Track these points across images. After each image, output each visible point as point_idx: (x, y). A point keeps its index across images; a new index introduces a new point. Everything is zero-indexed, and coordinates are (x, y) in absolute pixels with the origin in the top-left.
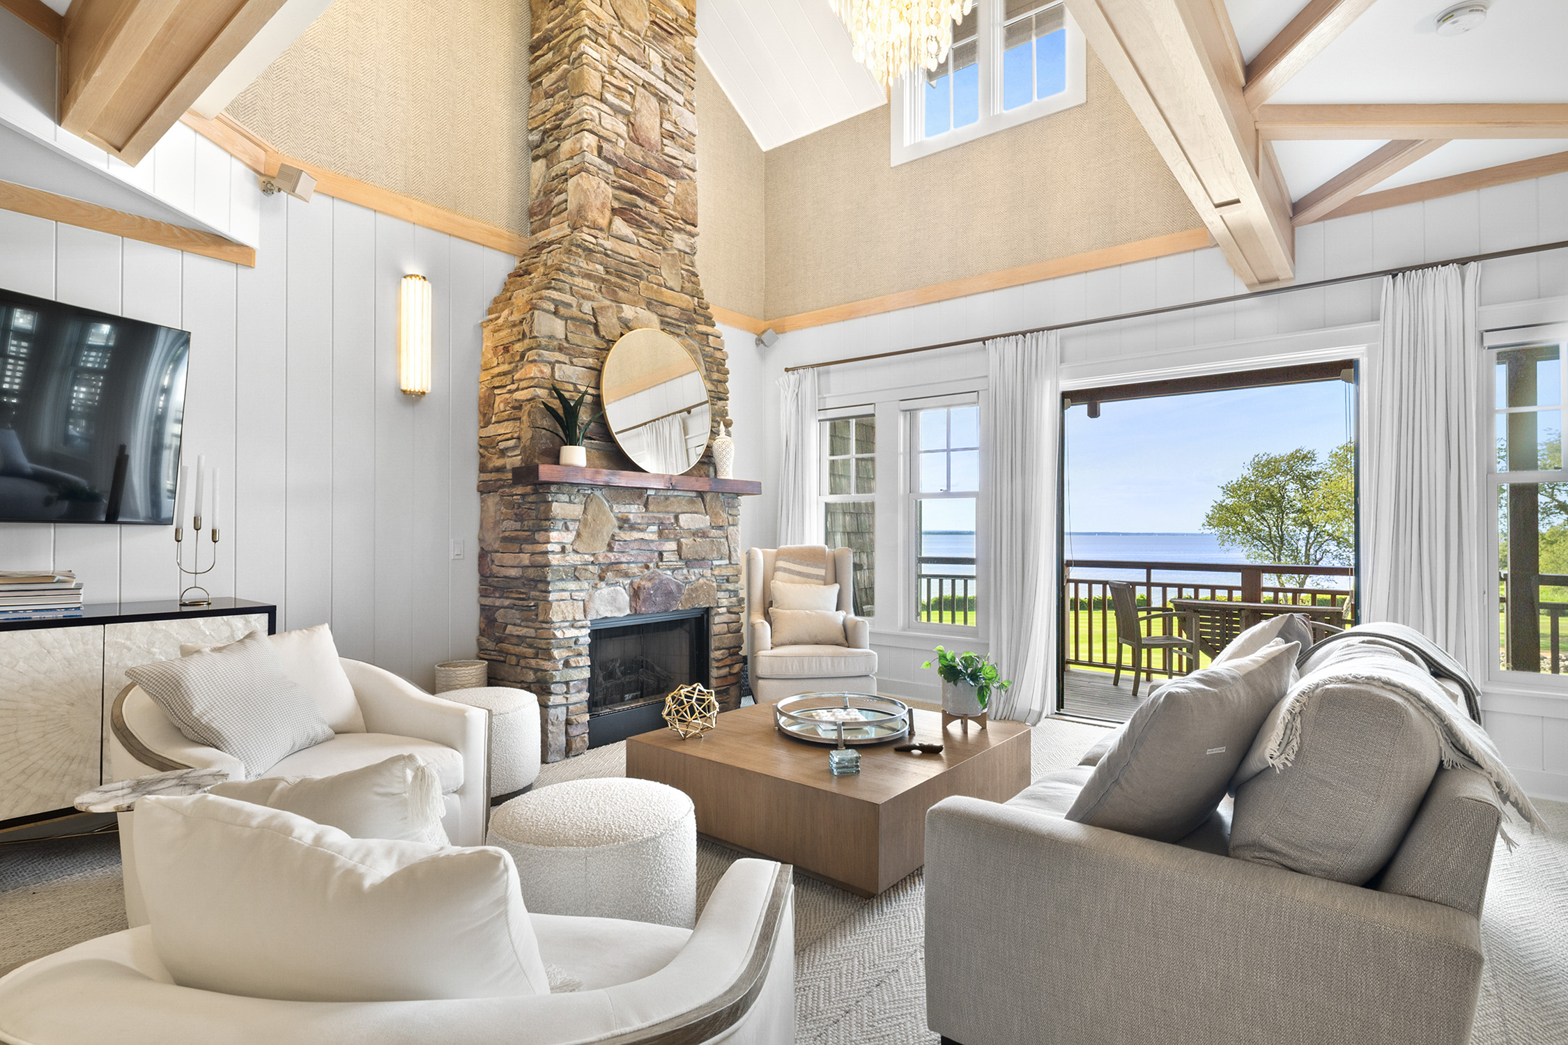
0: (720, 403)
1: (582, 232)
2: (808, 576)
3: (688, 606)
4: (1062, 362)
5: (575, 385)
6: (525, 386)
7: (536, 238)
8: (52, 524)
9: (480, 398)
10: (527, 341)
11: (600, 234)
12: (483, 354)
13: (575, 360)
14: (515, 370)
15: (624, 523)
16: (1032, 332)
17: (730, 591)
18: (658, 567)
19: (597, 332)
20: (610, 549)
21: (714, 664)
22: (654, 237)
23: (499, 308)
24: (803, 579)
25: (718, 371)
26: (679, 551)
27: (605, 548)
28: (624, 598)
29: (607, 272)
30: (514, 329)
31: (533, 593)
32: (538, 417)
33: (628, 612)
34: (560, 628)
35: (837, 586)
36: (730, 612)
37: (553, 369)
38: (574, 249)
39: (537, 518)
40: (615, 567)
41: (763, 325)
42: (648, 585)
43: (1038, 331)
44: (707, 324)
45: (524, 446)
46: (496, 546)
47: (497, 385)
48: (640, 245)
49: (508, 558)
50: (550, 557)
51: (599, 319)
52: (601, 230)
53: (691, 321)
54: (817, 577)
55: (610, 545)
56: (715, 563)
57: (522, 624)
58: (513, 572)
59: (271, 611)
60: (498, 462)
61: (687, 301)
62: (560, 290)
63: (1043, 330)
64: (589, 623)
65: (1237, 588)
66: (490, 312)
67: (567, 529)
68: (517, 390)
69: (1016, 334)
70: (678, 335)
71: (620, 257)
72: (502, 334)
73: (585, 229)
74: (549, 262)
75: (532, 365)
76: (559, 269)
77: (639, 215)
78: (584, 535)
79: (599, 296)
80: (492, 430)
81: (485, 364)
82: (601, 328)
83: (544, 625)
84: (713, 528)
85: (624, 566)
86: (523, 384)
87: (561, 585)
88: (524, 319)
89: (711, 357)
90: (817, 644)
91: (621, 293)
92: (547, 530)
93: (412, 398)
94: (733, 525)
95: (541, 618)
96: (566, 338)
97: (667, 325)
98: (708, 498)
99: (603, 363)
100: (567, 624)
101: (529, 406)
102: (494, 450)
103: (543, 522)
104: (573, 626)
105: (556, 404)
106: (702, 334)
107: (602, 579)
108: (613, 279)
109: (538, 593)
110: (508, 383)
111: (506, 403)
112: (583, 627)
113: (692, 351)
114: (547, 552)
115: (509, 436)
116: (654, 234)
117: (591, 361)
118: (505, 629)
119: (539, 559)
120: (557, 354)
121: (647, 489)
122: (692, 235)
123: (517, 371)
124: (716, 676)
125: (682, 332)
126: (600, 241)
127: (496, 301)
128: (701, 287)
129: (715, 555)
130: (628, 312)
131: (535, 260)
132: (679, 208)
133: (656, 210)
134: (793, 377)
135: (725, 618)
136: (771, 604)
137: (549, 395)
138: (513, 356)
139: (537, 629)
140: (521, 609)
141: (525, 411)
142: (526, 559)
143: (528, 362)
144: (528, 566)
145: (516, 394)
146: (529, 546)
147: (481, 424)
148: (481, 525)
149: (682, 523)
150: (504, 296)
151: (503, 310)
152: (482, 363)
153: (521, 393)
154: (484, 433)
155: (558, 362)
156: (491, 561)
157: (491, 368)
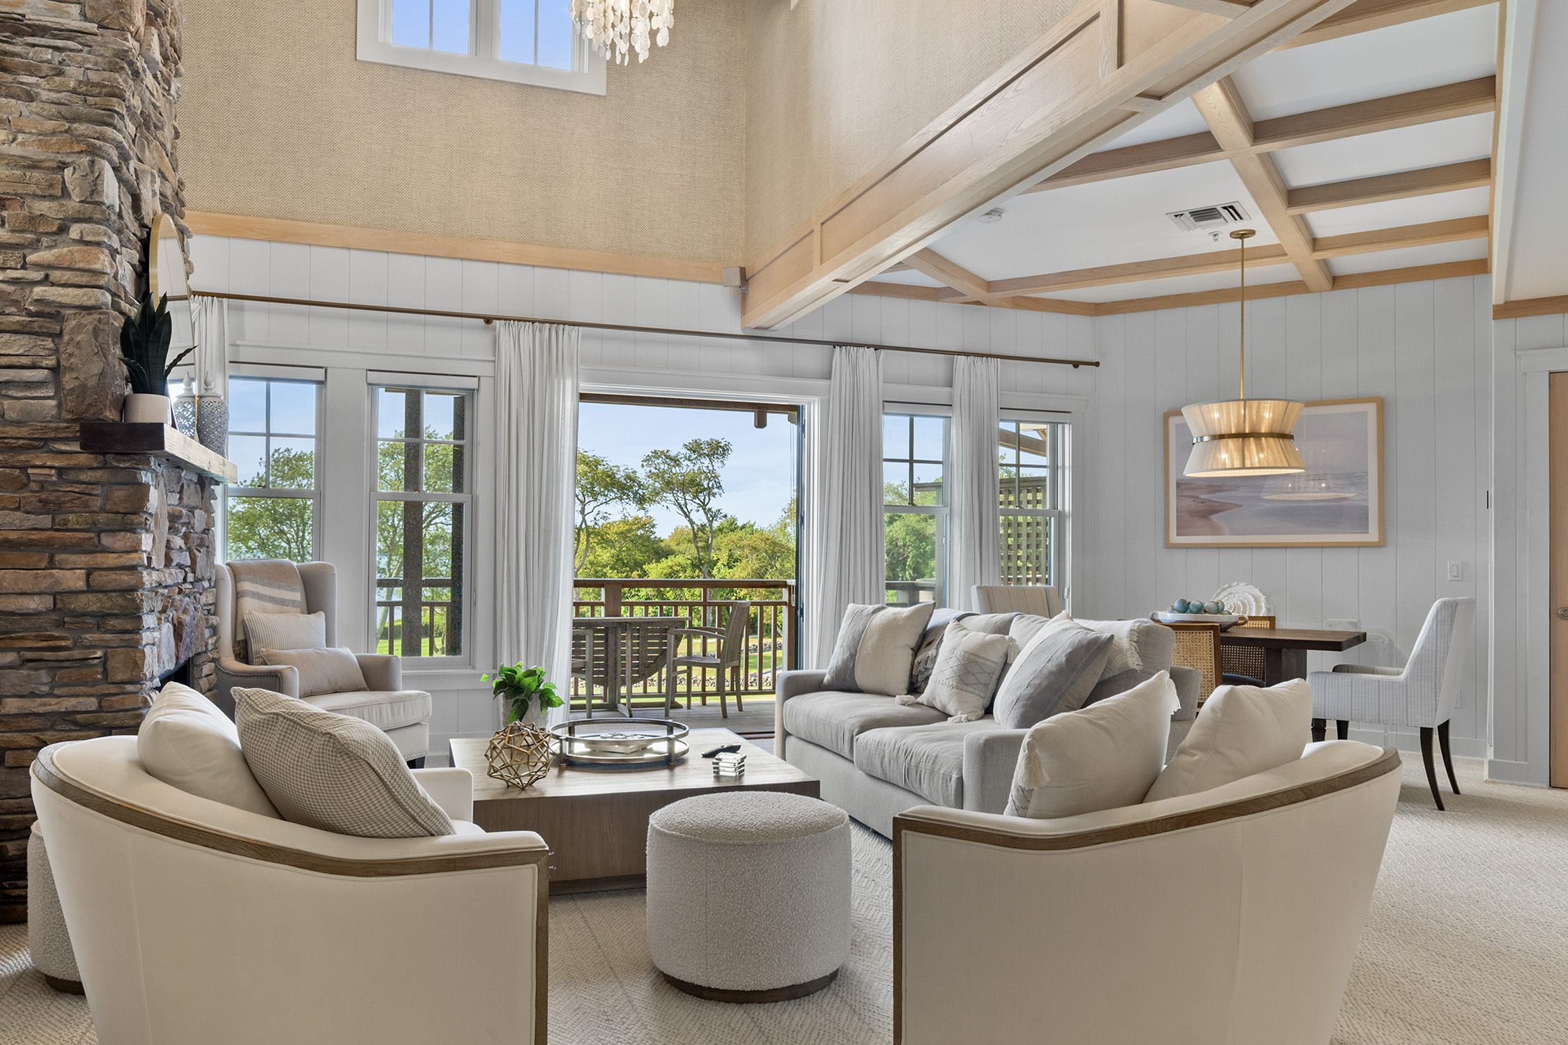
2: (282, 601)
3: (194, 651)
6: (75, 281)
10: (69, 203)
13: (121, 249)
14: (35, 245)
17: (211, 626)
18: (183, 591)
19: (138, 208)
20: (167, 560)
26: (192, 567)
28: (172, 641)
31: (90, 637)
32: (110, 341)
33: (174, 663)
35: (320, 613)
37: (114, 260)
39: (103, 510)
40: (169, 591)
42: (186, 618)
45: (83, 387)
54: (293, 603)
55: (167, 555)
57: (56, 692)
58: (32, 604)
61: (172, 176)
64: (158, 682)
68: (46, 281)
75: (84, 249)
82: (143, 205)
83: (130, 688)
86: (55, 275)
92: (132, 529)
95: (120, 677)
96: (120, 214)
98: (205, 488)
100: (151, 683)
101: (90, 320)
104: (153, 686)
109: (108, 636)
110: (13, 264)
112: (156, 687)
114: (132, 568)
115: (25, 361)
117: (138, 256)
119: (125, 579)
120: (114, 235)
123: (37, 249)
129: (207, 573)
130: (156, 183)
137: (115, 306)
138: (34, 220)
139: (101, 697)
140: (55, 666)
141: (80, 327)
142: (73, 579)
143: (81, 241)
144: (82, 592)
145: (38, 291)
146: (74, 558)
149: (195, 523)
153: (59, 290)
155: (117, 250)
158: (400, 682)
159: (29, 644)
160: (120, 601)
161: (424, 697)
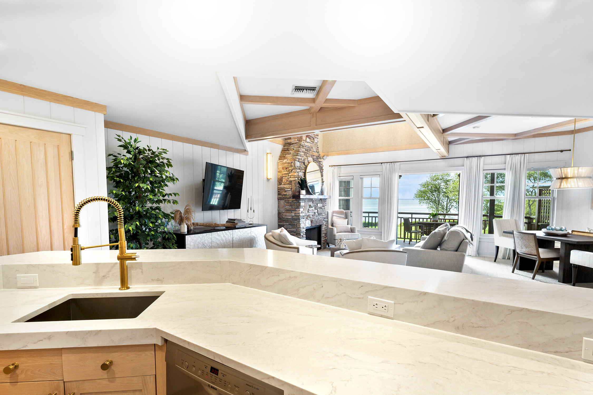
0: (322, 177)
2: (341, 217)
3: (319, 224)
5: (301, 176)
7: (287, 141)
9: (278, 179)
10: (293, 167)
11: (304, 142)
12: (278, 169)
13: (301, 171)
14: (289, 173)
15: (310, 206)
17: (325, 221)
18: (314, 216)
19: (304, 164)
20: (308, 212)
21: (323, 237)
23: (282, 159)
24: (339, 218)
25: (322, 170)
26: (318, 212)
28: (310, 223)
29: (305, 150)
30: (289, 164)
31: (295, 222)
32: (297, 184)
33: (310, 226)
35: (347, 219)
37: (298, 173)
38: (301, 146)
39: (296, 206)
40: (309, 216)
41: (323, 154)
42: (314, 220)
43: (394, 162)
44: (320, 159)
45: (293, 190)
46: (284, 212)
47: (284, 176)
48: (310, 143)
49: (288, 214)
51: (305, 161)
52: (304, 141)
53: (318, 159)
54: (342, 217)
55: (308, 211)
57: (292, 228)
58: (290, 217)
59: (267, 226)
60: (285, 193)
61: (317, 154)
62: (299, 156)
63: (396, 162)
66: (280, 159)
67: (302, 208)
68: (290, 178)
69: (390, 162)
70: (316, 162)
71: (307, 147)
72: (286, 165)
73: (302, 141)
74: (295, 149)
75: (294, 173)
76: (299, 151)
78: (305, 209)
79: (304, 156)
80: (282, 186)
81: (280, 171)
82: (305, 163)
83: (299, 228)
84: (322, 206)
87: (302, 220)
88: (292, 162)
89: (321, 167)
90: (345, 232)
91: (307, 155)
92: (299, 208)
93: (268, 180)
94: (326, 206)
95: (298, 227)
96: (300, 167)
97: (314, 161)
98: (322, 200)
102: (283, 191)
103: (299, 206)
104: (303, 229)
105: (300, 181)
106: (319, 161)
107: (307, 218)
108: (306, 152)
109: (297, 222)
110: (287, 176)
112: (305, 229)
113: (318, 166)
114: (299, 213)
115: (288, 188)
117: (304, 171)
119: (298, 214)
120: (299, 170)
121: (313, 198)
122: (318, 138)
124: (323, 240)
126: (305, 144)
127: (280, 157)
128: (319, 150)
129: (323, 213)
130: (309, 159)
131: (289, 147)
134: (333, 168)
135: (324, 226)
136: (333, 224)
137: (298, 179)
138: (289, 170)
139: (296, 229)
141: (293, 183)
142: (293, 214)
143: (294, 172)
144: (294, 216)
145: (290, 179)
146: (293, 212)
147: (279, 184)
148: (279, 207)
149: (318, 206)
150: (283, 156)
151: (284, 159)
152: (278, 171)
153: (292, 178)
154: (279, 186)
155: (299, 172)
156: (282, 215)
157: (281, 172)
158: (357, 232)
159: (290, 222)
160: (298, 217)
161: (358, 234)
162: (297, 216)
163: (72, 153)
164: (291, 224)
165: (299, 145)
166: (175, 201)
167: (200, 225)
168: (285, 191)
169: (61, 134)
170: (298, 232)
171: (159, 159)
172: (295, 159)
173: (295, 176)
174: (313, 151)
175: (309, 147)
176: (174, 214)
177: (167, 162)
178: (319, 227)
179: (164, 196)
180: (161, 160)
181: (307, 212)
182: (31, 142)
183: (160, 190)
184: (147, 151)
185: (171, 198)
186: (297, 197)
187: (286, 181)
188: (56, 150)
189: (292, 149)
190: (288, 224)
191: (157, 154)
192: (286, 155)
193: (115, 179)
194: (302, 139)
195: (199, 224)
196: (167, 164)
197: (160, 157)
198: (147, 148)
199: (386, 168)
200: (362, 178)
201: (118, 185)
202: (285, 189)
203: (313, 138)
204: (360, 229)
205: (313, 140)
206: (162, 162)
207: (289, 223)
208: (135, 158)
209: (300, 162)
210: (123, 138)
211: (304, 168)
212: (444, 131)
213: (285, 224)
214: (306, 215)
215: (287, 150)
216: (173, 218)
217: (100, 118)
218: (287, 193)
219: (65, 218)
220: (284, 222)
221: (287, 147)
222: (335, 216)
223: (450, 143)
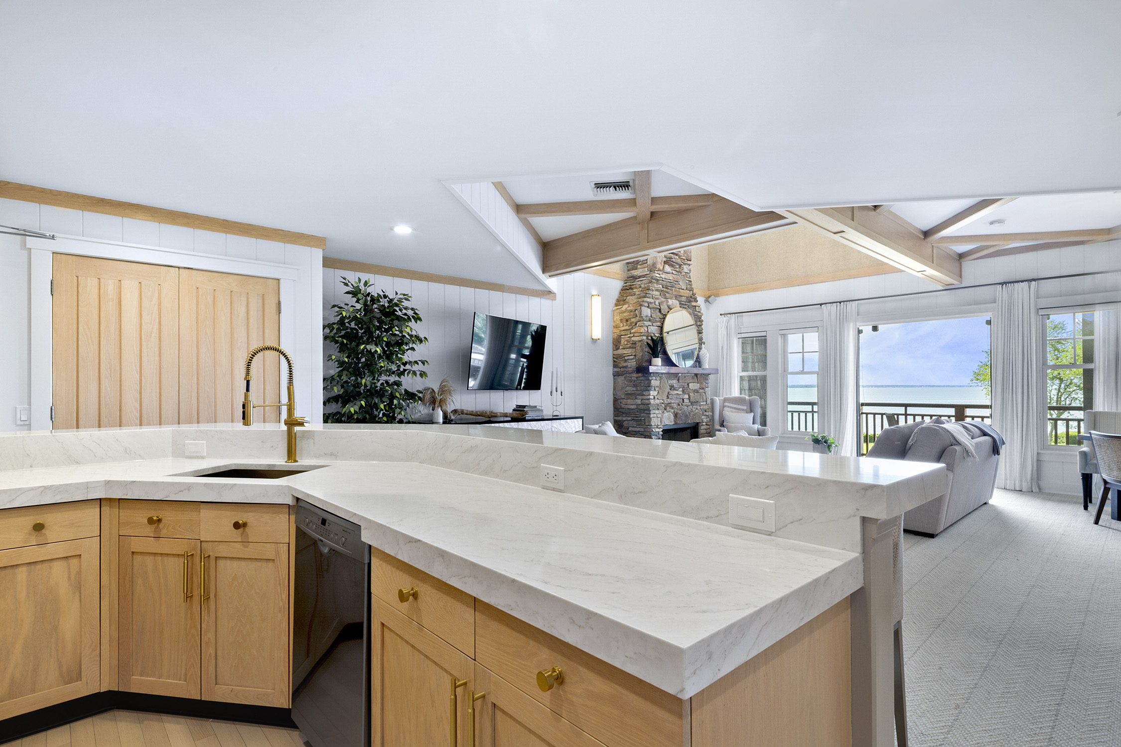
0: (700, 335)
1: (655, 273)
2: (739, 409)
3: (692, 422)
4: (858, 315)
5: (654, 334)
6: (638, 335)
7: (631, 273)
8: (502, 391)
9: (614, 339)
10: (638, 318)
11: (660, 273)
12: (614, 321)
13: (654, 324)
14: (632, 328)
15: (672, 387)
16: (844, 302)
17: (706, 415)
18: (682, 405)
19: (660, 311)
20: (668, 397)
22: (677, 270)
24: (737, 411)
25: (699, 321)
26: (689, 398)
27: (666, 397)
28: (672, 417)
29: (663, 287)
30: (632, 313)
31: (642, 415)
32: (644, 348)
33: (673, 423)
34: (654, 428)
35: (752, 414)
36: (706, 425)
37: (647, 328)
38: (653, 280)
39: (644, 386)
40: (669, 405)
41: (708, 293)
42: (680, 412)
43: (847, 301)
44: (695, 302)
45: (638, 359)
46: (623, 397)
47: (622, 334)
48: (673, 274)
49: (629, 401)
50: (651, 401)
51: (661, 306)
52: (661, 271)
53: (690, 302)
54: (743, 410)
55: (667, 396)
56: (701, 403)
57: (637, 426)
58: (633, 407)
59: (582, 418)
60: (625, 364)
61: (688, 293)
62: (649, 298)
63: (849, 301)
64: (662, 427)
65: (953, 416)
66: (616, 305)
67: (655, 390)
68: (633, 336)
69: (837, 302)
70: (686, 308)
71: (667, 280)
72: (626, 314)
73: (656, 272)
74: (642, 286)
75: (641, 327)
76: (650, 289)
77: (673, 262)
78: (660, 392)
79: (660, 297)
80: (620, 352)
81: (616, 325)
82: (662, 310)
83: (649, 427)
84: (700, 389)
85: (672, 404)
86: (636, 334)
87: (654, 411)
88: (636, 309)
89: (696, 316)
91: (667, 295)
92: (649, 391)
93: (594, 341)
94: (707, 387)
95: (647, 424)
96: (651, 316)
97: (682, 305)
98: (699, 376)
99: (663, 324)
100: (656, 427)
101: (640, 343)
102: (621, 360)
103: (648, 387)
104: (657, 427)
105: (650, 342)
106: (694, 306)
107: (665, 409)
108: (665, 289)
109: (645, 415)
110: (628, 334)
111: (628, 341)
112: (660, 428)
113: (690, 314)
114: (649, 399)
115: (630, 354)
116: (677, 268)
117: (659, 324)
118: (628, 429)
119: (647, 402)
120: (649, 322)
121: (679, 373)
122: (689, 265)
125: (687, 307)
126: (661, 276)
127: (618, 300)
128: (693, 286)
129: (701, 400)
130: (670, 302)
131: (633, 283)
132: (685, 255)
133: (677, 257)
134: (725, 319)
135: (705, 427)
136: (723, 421)
137: (647, 338)
138: (631, 323)
139: (644, 428)
140: (637, 421)
141: (638, 345)
142: (639, 402)
144: (640, 405)
145: (633, 339)
146: (640, 397)
147: (614, 349)
148: (614, 389)
149: (690, 387)
150: (622, 299)
151: (623, 305)
152: (614, 325)
153: (636, 338)
154: (616, 352)
155: (649, 325)
156: (620, 402)
157: (619, 327)
159: (633, 416)
160: (647, 407)
162: (644, 404)
163: (279, 303)
164: (635, 418)
165: (650, 278)
166: (423, 372)
167: (467, 414)
168: (626, 361)
169: (268, 279)
170: (648, 434)
171: (401, 310)
172: (641, 303)
173: (641, 333)
174: (679, 289)
175: (669, 281)
176: (422, 393)
177: (413, 313)
178: (693, 427)
179: (405, 364)
180: (404, 311)
181: (665, 398)
182: (231, 292)
183: (399, 355)
184: (382, 298)
185: (415, 368)
186: (643, 370)
187: (626, 343)
188: (260, 301)
189: (638, 287)
190: (629, 419)
191: (397, 301)
192: (628, 297)
193: (337, 339)
194: (656, 268)
195: (465, 411)
196: (413, 316)
197: (401, 307)
198: (382, 294)
199: (830, 314)
200: (784, 336)
201: (342, 348)
202: (624, 357)
203: (680, 265)
204: (782, 434)
205: (680, 268)
206: (405, 314)
207: (633, 418)
208: (367, 309)
209: (651, 309)
210: (349, 282)
211: (660, 318)
212: (927, 234)
213: (624, 419)
214: (663, 403)
215: (630, 288)
216: (420, 399)
217: (317, 255)
218: (629, 363)
219: (267, 391)
220: (624, 416)
221: (629, 284)
222: (728, 407)
223: (961, 256)
